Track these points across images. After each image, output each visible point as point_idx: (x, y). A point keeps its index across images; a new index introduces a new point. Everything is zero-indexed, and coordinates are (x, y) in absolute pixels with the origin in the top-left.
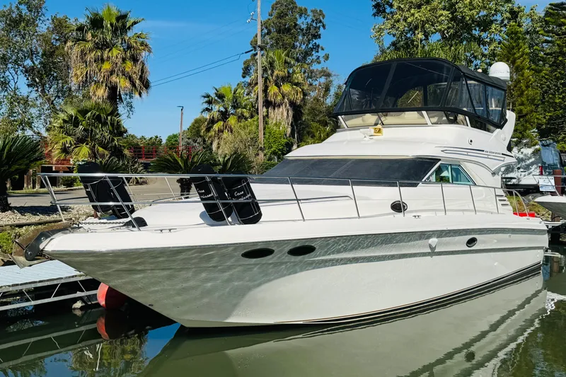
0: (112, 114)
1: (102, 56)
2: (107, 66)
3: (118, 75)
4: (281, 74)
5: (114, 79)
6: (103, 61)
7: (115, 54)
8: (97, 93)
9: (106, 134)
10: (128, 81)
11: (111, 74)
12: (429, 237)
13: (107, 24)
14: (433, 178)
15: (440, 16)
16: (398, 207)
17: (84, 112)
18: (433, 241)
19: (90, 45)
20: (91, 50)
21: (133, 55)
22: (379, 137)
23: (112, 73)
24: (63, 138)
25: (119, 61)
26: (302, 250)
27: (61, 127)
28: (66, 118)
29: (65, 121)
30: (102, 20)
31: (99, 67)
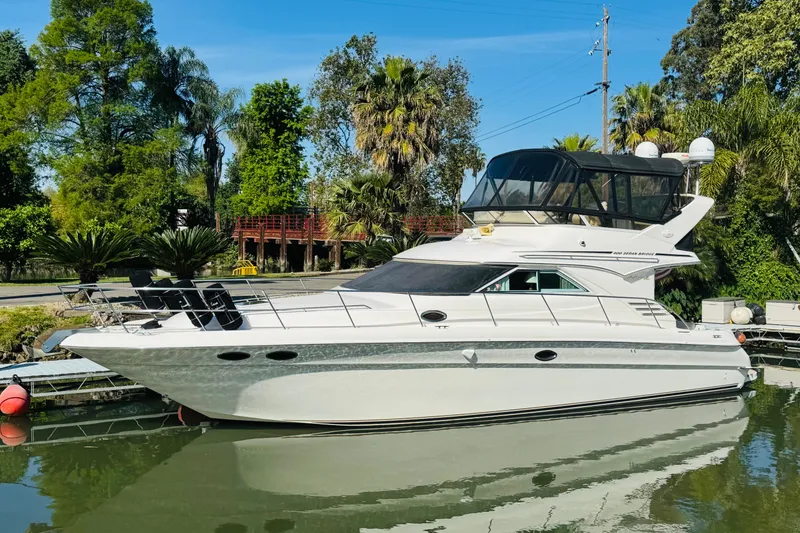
0: (390, 185)
1: (382, 118)
2: (388, 130)
3: (399, 140)
4: (645, 116)
5: (395, 144)
6: (384, 124)
7: (397, 115)
8: (378, 162)
9: (380, 210)
10: (411, 145)
11: (393, 139)
12: (462, 348)
13: (388, 80)
14: (506, 286)
16: (434, 317)
17: (358, 184)
18: (469, 352)
19: (369, 107)
20: (370, 114)
21: (417, 115)
22: (489, 237)
23: (393, 137)
24: (337, 214)
25: (400, 123)
26: (283, 355)
27: (337, 202)
28: (341, 192)
29: (339, 195)
30: (384, 76)
31: (379, 132)
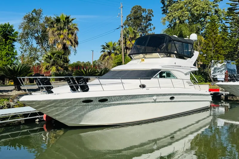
0: (64, 54)
1: (60, 33)
2: (62, 37)
3: (66, 40)
4: (132, 36)
5: (65, 41)
6: (60, 35)
7: (65, 32)
8: (58, 47)
9: (62, 62)
10: (70, 42)
11: (64, 40)
12: (153, 96)
13: (62, 20)
14: (158, 76)
15: (185, 14)
16: (143, 86)
17: (53, 54)
18: (155, 97)
19: (55, 29)
20: (56, 31)
21: (72, 32)
22: (143, 62)
23: (64, 39)
24: (46, 64)
25: (66, 34)
26: (103, 100)
27: (45, 60)
28: (47, 56)
29: (47, 58)
30: (60, 19)
31: (59, 37)
